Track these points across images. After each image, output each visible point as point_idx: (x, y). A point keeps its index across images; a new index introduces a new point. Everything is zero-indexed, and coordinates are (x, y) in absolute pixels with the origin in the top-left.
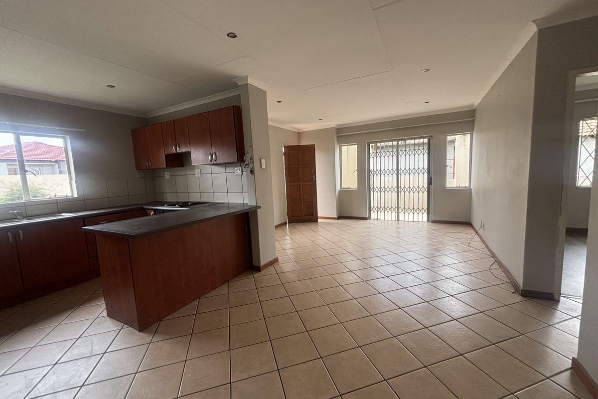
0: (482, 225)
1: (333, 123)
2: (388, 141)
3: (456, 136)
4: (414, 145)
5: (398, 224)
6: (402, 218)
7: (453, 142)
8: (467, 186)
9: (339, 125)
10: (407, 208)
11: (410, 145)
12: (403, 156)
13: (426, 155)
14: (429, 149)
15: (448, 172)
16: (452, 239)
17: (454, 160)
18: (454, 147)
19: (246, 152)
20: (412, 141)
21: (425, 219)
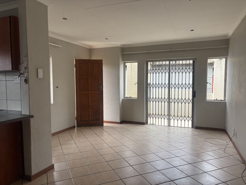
0: (235, 133)
1: (118, 43)
2: (162, 61)
3: (214, 60)
4: (182, 65)
5: (169, 129)
6: (172, 124)
7: (212, 64)
8: (223, 99)
9: (123, 45)
10: (176, 115)
11: (179, 65)
12: (174, 73)
13: (191, 74)
14: (193, 69)
15: (208, 87)
16: (211, 144)
17: (213, 78)
18: (213, 69)
19: (21, 61)
20: (181, 62)
21: (190, 126)
